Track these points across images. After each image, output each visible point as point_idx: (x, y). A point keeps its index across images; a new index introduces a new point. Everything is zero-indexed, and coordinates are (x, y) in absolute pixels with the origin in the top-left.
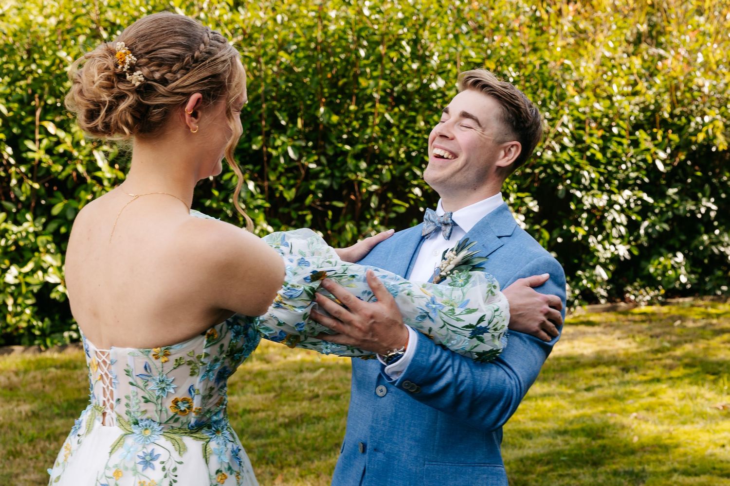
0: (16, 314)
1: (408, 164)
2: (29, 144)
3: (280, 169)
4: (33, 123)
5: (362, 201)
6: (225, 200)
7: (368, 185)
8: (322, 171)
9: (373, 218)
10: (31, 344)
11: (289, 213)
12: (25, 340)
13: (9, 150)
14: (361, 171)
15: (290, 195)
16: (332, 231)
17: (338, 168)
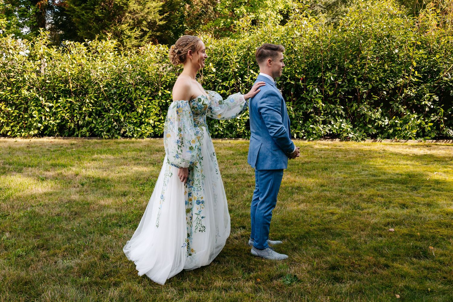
0: (240, 129)
1: (380, 82)
2: (246, 77)
3: (328, 84)
4: (247, 70)
5: (360, 96)
6: (308, 95)
7: (362, 90)
8: (345, 85)
9: (364, 102)
10: (245, 138)
11: (332, 100)
12: (243, 137)
13: (240, 79)
14: (360, 85)
15: (331, 93)
16: (348, 106)
17: (351, 84)
